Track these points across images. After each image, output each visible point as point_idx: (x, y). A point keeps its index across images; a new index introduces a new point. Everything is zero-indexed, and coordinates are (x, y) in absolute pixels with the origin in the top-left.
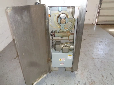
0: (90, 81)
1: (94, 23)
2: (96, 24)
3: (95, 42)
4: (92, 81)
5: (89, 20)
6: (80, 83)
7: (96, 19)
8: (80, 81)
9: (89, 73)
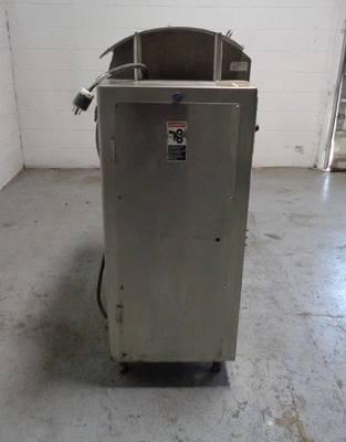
0: (284, 399)
1: (321, 166)
2: (328, 169)
3: (320, 246)
4: (296, 400)
5: (299, 148)
6: (248, 408)
7: (329, 146)
8: (246, 403)
9: (286, 372)
